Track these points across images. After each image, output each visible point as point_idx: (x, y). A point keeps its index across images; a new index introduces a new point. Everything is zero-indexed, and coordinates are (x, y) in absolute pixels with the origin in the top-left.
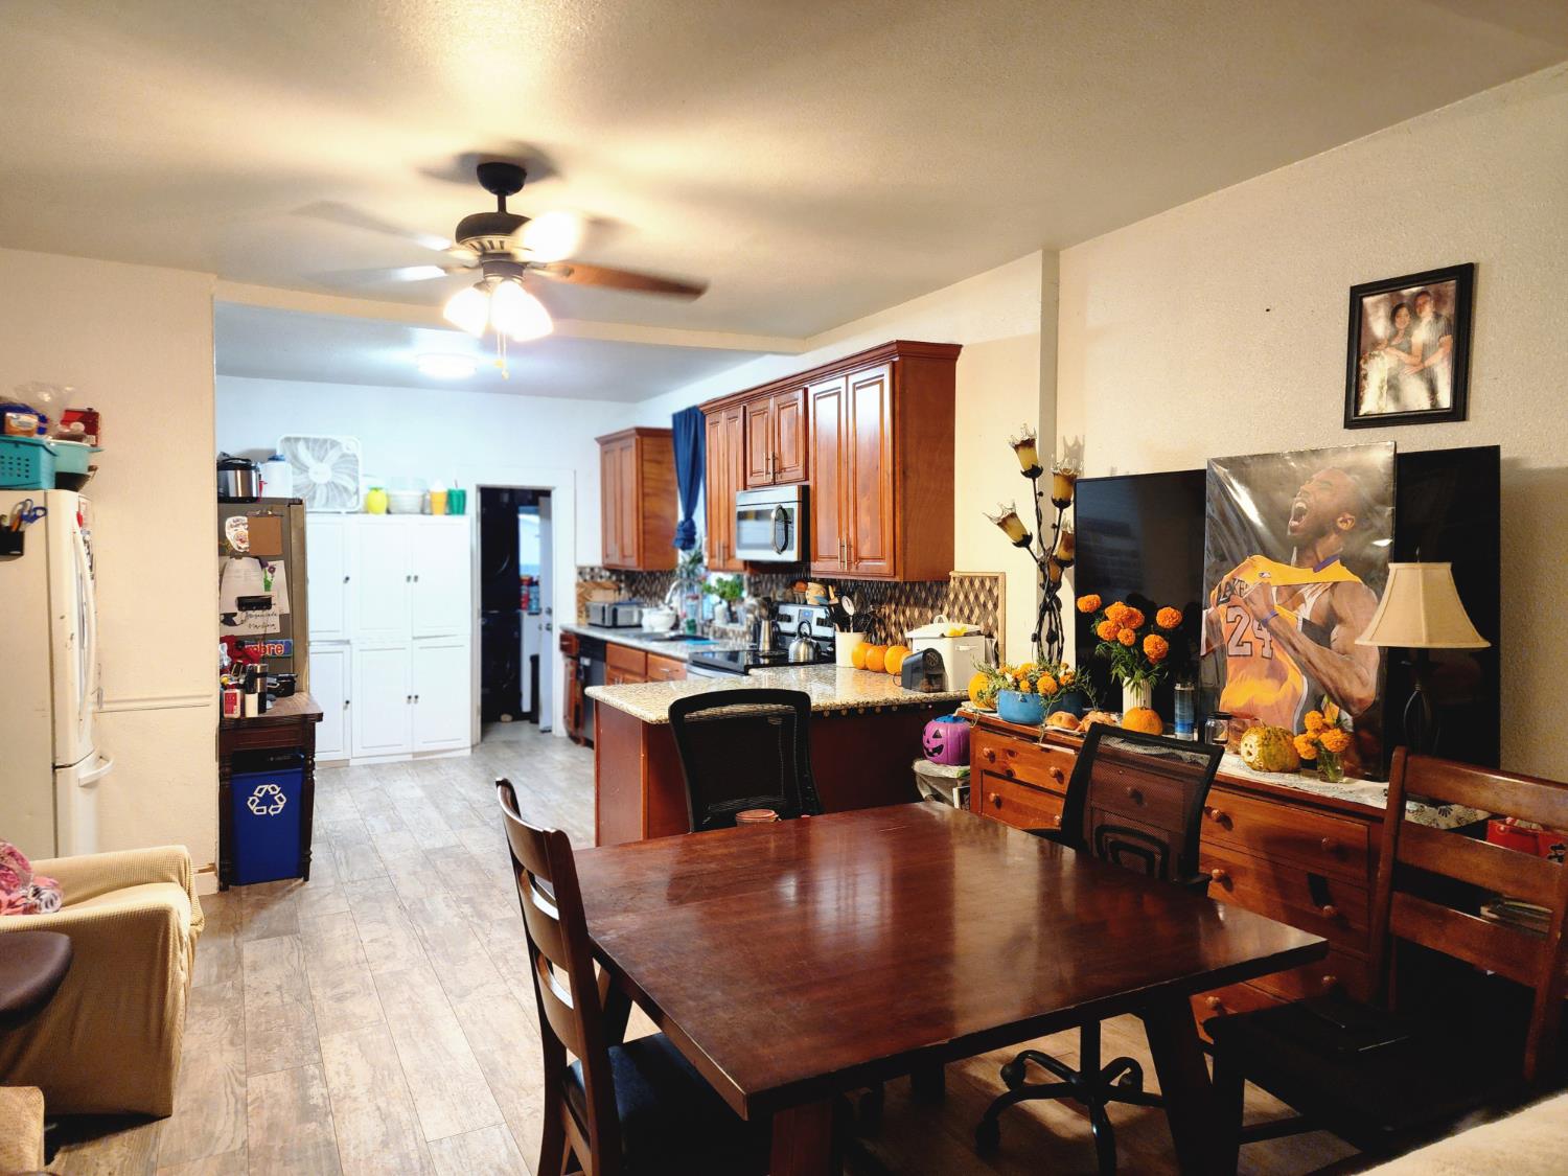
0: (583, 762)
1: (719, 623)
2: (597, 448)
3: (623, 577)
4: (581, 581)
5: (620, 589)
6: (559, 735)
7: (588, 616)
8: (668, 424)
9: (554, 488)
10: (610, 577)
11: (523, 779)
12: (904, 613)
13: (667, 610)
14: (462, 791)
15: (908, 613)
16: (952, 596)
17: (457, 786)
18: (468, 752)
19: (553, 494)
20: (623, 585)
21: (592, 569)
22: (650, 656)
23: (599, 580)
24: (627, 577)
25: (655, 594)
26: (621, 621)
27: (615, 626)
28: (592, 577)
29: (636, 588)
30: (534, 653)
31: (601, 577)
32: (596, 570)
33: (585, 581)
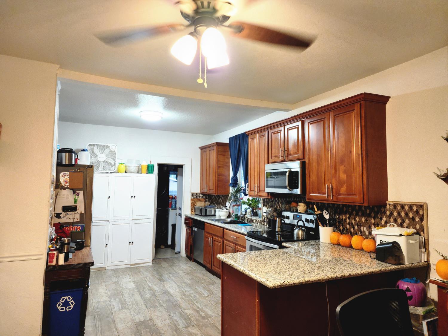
0: (195, 270)
1: (248, 216)
2: (200, 150)
3: (207, 197)
4: (193, 198)
5: (206, 201)
6: (183, 256)
7: (195, 211)
8: (228, 142)
9: (184, 165)
10: (203, 197)
11: (173, 278)
12: (355, 219)
13: (225, 210)
14: (150, 284)
15: (357, 219)
16: (388, 213)
17: (148, 282)
18: (151, 264)
19: (184, 166)
20: (207, 200)
21: (197, 194)
22: (225, 230)
23: (199, 198)
24: (208, 197)
25: (220, 203)
26: (208, 214)
27: (206, 215)
28: (196, 197)
29: (211, 201)
30: (174, 223)
31: (200, 197)
32: (198, 194)
33: (194, 198)
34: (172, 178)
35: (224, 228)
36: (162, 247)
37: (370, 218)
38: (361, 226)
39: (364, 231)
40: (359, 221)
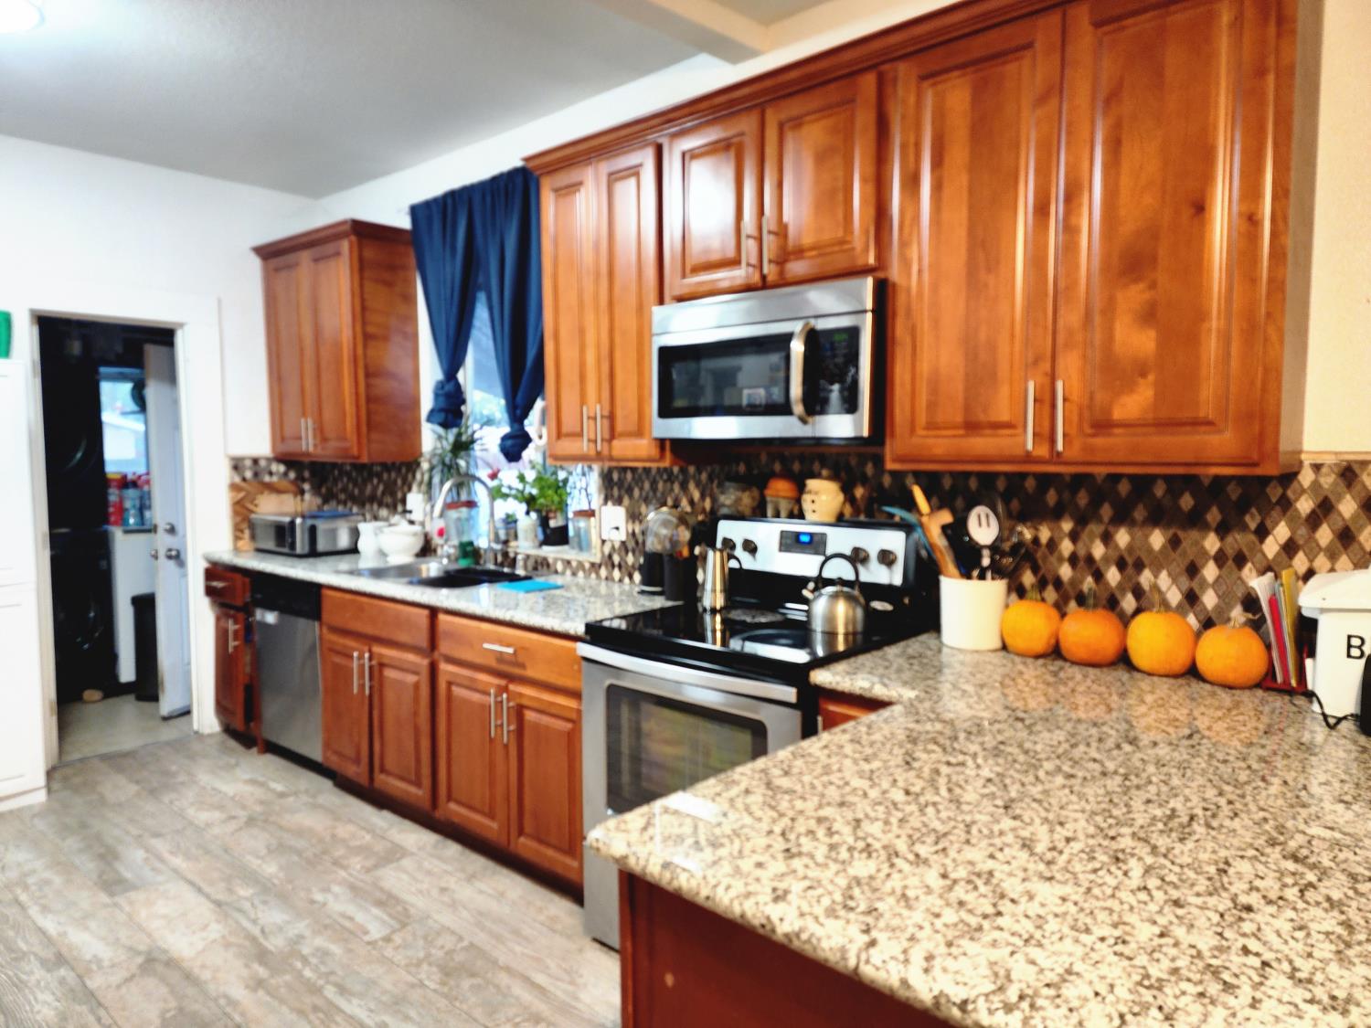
0: (282, 795)
1: (526, 545)
2: (256, 262)
3: (307, 474)
4: (237, 480)
5: (302, 492)
6: (206, 731)
7: (253, 537)
8: (405, 223)
9: (181, 325)
10: (286, 474)
11: (178, 862)
12: (1107, 538)
13: (404, 525)
14: (49, 924)
15: (1123, 538)
16: (1305, 506)
17: (34, 911)
18: (41, 797)
19: (180, 339)
20: (306, 486)
21: (255, 461)
22: (442, 617)
23: (267, 479)
24: (313, 474)
25: (372, 499)
26: (322, 545)
27: (313, 553)
28: (256, 474)
29: (328, 489)
30: (142, 589)
31: (271, 474)
32: (263, 463)
33: (244, 479)
34: (114, 396)
35: (434, 611)
36: (92, 695)
37: (1194, 534)
38: (1139, 566)
39: (1155, 587)
40: (1130, 548)
